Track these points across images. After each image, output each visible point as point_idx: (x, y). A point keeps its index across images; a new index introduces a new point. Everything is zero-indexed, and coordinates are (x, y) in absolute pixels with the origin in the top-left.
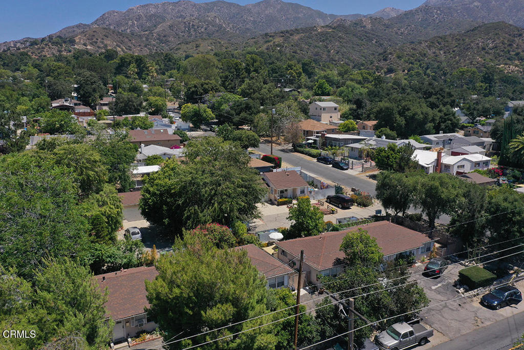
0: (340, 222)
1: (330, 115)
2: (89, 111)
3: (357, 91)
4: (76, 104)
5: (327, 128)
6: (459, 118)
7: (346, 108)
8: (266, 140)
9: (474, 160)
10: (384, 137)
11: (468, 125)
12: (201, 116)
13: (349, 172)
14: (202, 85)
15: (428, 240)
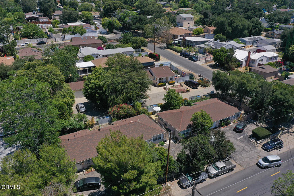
0: (191, 99)
1: (188, 22)
2: (48, 20)
3: (205, 7)
4: (39, 16)
5: (186, 33)
6: (263, 26)
7: (198, 17)
8: (151, 40)
9: (269, 56)
10: (219, 40)
11: (268, 29)
12: (114, 25)
13: (197, 63)
14: (113, 4)
15: (238, 111)
